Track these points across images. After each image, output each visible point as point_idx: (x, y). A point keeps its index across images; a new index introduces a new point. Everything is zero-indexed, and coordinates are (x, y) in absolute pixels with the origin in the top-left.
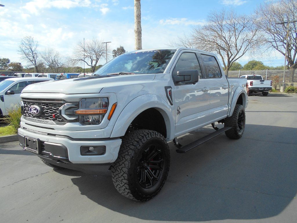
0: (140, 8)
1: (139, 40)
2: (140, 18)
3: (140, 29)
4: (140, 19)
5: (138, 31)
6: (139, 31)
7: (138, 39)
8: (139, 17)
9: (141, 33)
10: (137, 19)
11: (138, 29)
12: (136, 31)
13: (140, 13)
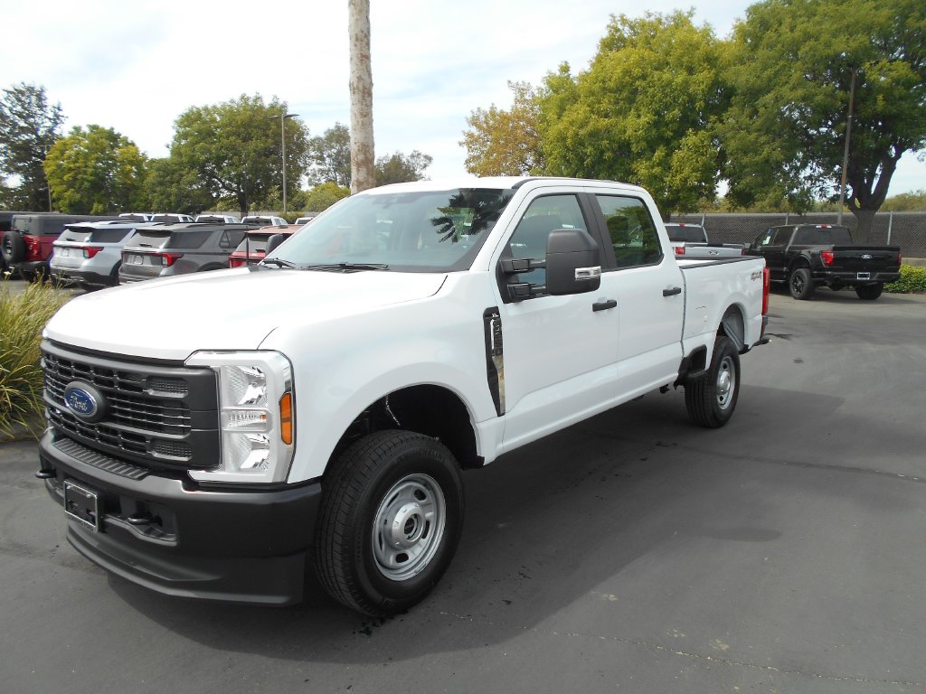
0: (368, 12)
1: (365, 116)
2: (368, 44)
3: (368, 80)
4: (369, 49)
5: (361, 87)
6: (364, 88)
7: (361, 114)
8: (365, 40)
9: (370, 95)
10: (359, 47)
11: (360, 78)
12: (355, 86)
13: (368, 29)
